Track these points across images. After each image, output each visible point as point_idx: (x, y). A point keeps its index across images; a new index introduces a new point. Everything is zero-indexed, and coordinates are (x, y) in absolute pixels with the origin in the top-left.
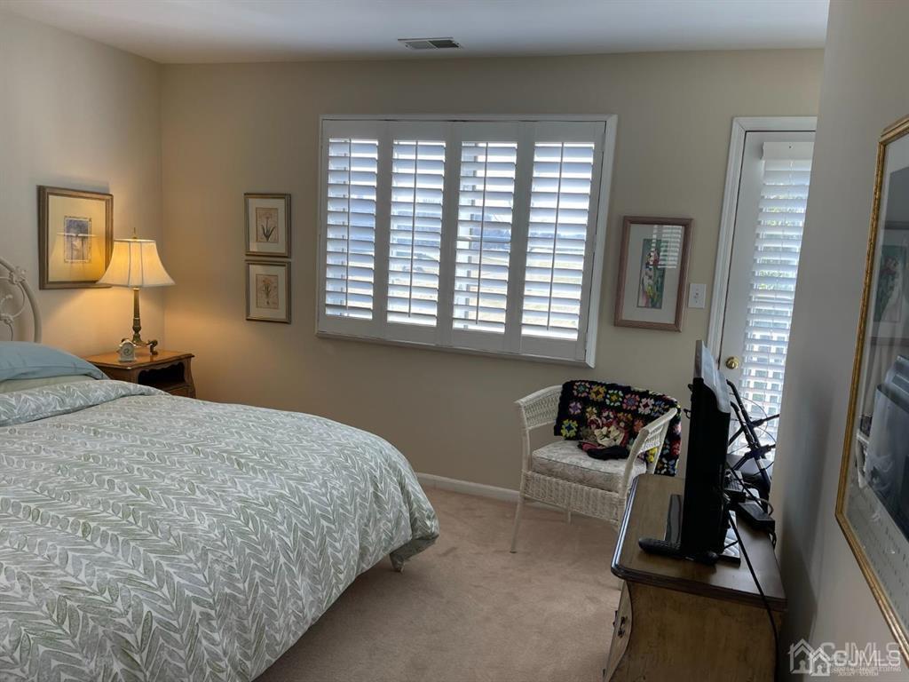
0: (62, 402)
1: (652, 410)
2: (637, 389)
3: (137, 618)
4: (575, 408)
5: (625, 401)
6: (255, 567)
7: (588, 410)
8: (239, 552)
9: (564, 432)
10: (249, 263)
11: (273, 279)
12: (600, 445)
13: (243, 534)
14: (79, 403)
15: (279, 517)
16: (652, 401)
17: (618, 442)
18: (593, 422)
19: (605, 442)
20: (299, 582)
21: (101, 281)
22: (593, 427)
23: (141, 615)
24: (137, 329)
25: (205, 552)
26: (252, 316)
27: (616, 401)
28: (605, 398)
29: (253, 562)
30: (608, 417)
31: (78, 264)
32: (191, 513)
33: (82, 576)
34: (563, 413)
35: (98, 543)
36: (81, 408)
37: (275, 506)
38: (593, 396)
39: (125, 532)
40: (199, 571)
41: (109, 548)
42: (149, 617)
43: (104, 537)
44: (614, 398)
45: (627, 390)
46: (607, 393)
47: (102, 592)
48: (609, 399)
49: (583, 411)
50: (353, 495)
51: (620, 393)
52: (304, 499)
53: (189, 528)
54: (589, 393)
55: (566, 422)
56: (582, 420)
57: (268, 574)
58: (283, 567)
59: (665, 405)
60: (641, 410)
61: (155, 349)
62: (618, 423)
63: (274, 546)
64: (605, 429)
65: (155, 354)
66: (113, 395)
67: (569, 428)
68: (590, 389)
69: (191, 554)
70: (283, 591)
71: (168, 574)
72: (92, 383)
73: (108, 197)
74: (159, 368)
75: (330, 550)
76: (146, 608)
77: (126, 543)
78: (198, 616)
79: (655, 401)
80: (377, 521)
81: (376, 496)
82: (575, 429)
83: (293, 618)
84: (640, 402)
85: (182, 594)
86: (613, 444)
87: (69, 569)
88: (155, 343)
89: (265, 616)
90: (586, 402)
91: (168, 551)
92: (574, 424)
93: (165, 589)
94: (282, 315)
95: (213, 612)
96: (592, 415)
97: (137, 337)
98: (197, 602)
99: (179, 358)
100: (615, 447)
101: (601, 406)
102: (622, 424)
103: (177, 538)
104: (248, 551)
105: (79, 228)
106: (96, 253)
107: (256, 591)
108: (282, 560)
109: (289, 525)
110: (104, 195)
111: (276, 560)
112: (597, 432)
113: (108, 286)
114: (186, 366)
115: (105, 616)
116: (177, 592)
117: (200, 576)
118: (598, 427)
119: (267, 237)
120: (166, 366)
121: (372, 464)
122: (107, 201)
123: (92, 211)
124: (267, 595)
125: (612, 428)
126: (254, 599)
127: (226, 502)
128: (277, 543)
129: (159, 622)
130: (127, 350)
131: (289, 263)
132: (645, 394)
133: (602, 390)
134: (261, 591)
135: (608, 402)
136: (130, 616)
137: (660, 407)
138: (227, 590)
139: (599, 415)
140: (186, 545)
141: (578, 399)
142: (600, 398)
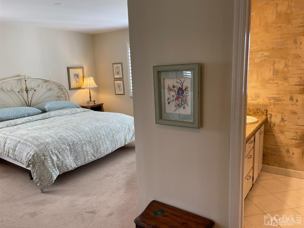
0: (71, 112)
3: (72, 141)
6: (96, 137)
8: (93, 134)
10: (115, 80)
11: (120, 84)
13: (94, 131)
14: (75, 112)
15: (103, 129)
20: (107, 142)
21: (82, 87)
23: (72, 140)
24: (90, 98)
25: (86, 133)
26: (117, 93)
29: (96, 136)
31: (78, 84)
32: (85, 127)
33: (64, 134)
35: (68, 130)
36: (75, 113)
37: (102, 127)
39: (73, 129)
40: (84, 136)
41: (69, 131)
42: (74, 141)
43: (69, 130)
47: (66, 136)
50: (122, 128)
52: (109, 127)
53: (84, 129)
57: (99, 139)
58: (103, 138)
61: (95, 102)
63: (101, 134)
65: (95, 103)
66: (82, 111)
69: (83, 133)
70: (103, 143)
71: (78, 136)
72: (78, 109)
73: (83, 68)
74: (95, 106)
75: (115, 137)
76: (73, 140)
77: (72, 131)
78: (83, 143)
80: (129, 134)
81: (129, 129)
83: (105, 148)
85: (80, 139)
87: (62, 133)
88: (95, 101)
89: (98, 146)
91: (79, 132)
93: (77, 137)
94: (123, 93)
95: (87, 143)
97: (90, 100)
98: (83, 140)
99: (100, 104)
103: (81, 131)
104: (94, 134)
105: (77, 76)
106: (81, 81)
107: (96, 141)
108: (102, 137)
109: (105, 131)
110: (82, 67)
111: (101, 137)
113: (84, 89)
114: (102, 106)
115: (66, 140)
116: (79, 138)
117: (84, 137)
119: (118, 74)
120: (97, 106)
121: (129, 122)
122: (82, 69)
123: (79, 71)
124: (99, 143)
126: (96, 143)
127: (92, 126)
128: (102, 134)
129: (76, 142)
130: (88, 103)
131: (123, 80)
134: (97, 141)
136: (70, 140)
138: (89, 140)
140: (82, 131)
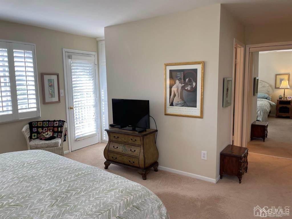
1: (58, 124)
2: (51, 120)
4: (35, 130)
5: (49, 124)
7: (39, 129)
9: (33, 137)
12: (46, 137)
16: (58, 122)
17: (51, 135)
18: (42, 132)
19: (48, 136)
22: (42, 133)
27: (47, 125)
28: (43, 125)
30: (45, 130)
34: (32, 132)
38: (39, 125)
44: (46, 124)
45: (49, 121)
46: (43, 123)
48: (44, 125)
49: (37, 130)
51: (47, 122)
54: (37, 125)
55: (33, 135)
56: (38, 133)
59: (62, 122)
60: (55, 125)
62: (50, 130)
64: (46, 133)
67: (35, 136)
68: (37, 123)
79: (59, 122)
82: (36, 136)
84: (54, 123)
86: (50, 136)
90: (38, 127)
92: (36, 134)
96: (40, 130)
100: (51, 137)
101: (43, 127)
102: (51, 130)
112: (44, 134)
118: (44, 133)
125: (48, 132)
132: (54, 121)
133: (41, 123)
135: (44, 126)
137: (61, 123)
139: (43, 130)
141: (34, 127)
142: (41, 125)
